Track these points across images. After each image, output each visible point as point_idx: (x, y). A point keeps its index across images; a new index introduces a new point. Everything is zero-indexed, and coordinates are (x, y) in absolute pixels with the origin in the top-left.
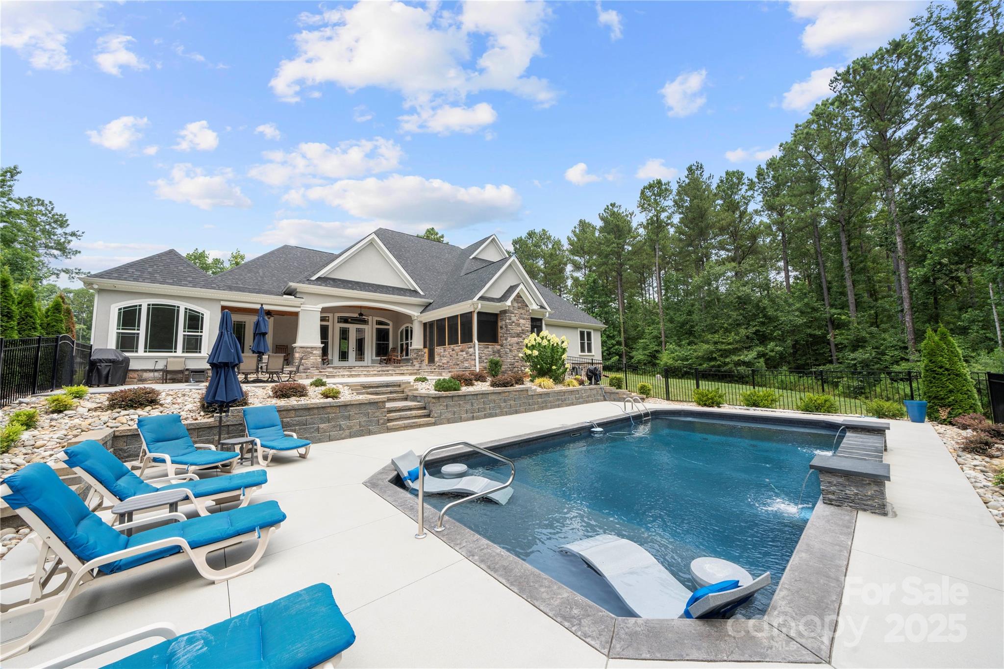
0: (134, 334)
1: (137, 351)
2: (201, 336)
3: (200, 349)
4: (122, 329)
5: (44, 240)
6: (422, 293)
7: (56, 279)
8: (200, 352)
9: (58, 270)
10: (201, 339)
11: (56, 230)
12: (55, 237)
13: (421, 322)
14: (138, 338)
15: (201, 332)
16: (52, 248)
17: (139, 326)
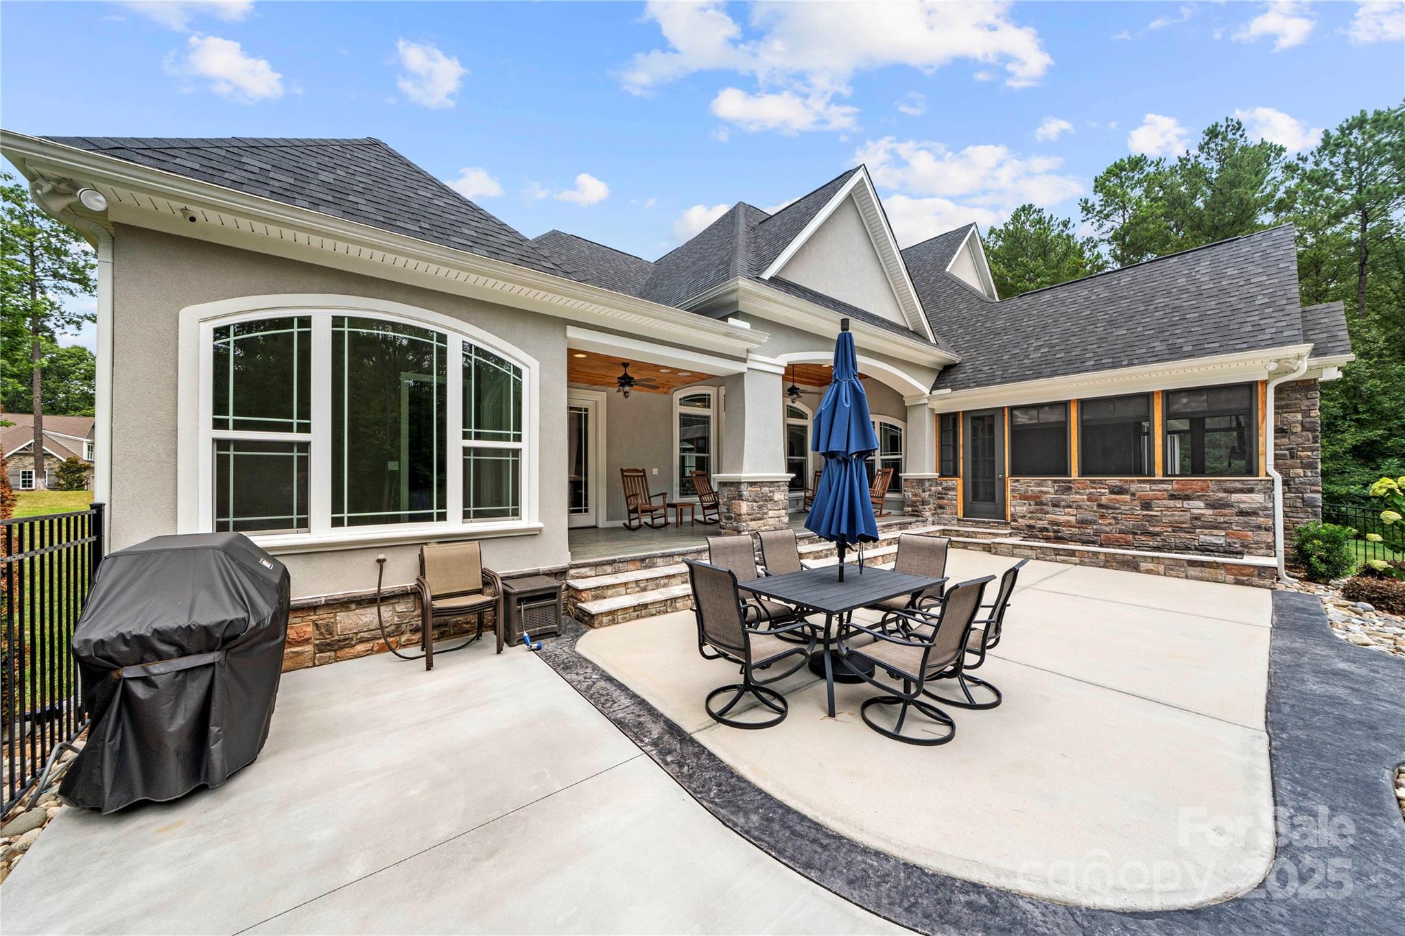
0: (288, 446)
1: (304, 524)
2: (516, 452)
3: (516, 502)
4: (239, 426)
5: (49, 264)
6: (932, 340)
7: (76, 332)
8: (516, 513)
9: (78, 317)
10: (516, 465)
11: (68, 246)
12: (69, 260)
13: (932, 410)
14: (304, 464)
15: (518, 438)
16: (64, 277)
17: (305, 412)
